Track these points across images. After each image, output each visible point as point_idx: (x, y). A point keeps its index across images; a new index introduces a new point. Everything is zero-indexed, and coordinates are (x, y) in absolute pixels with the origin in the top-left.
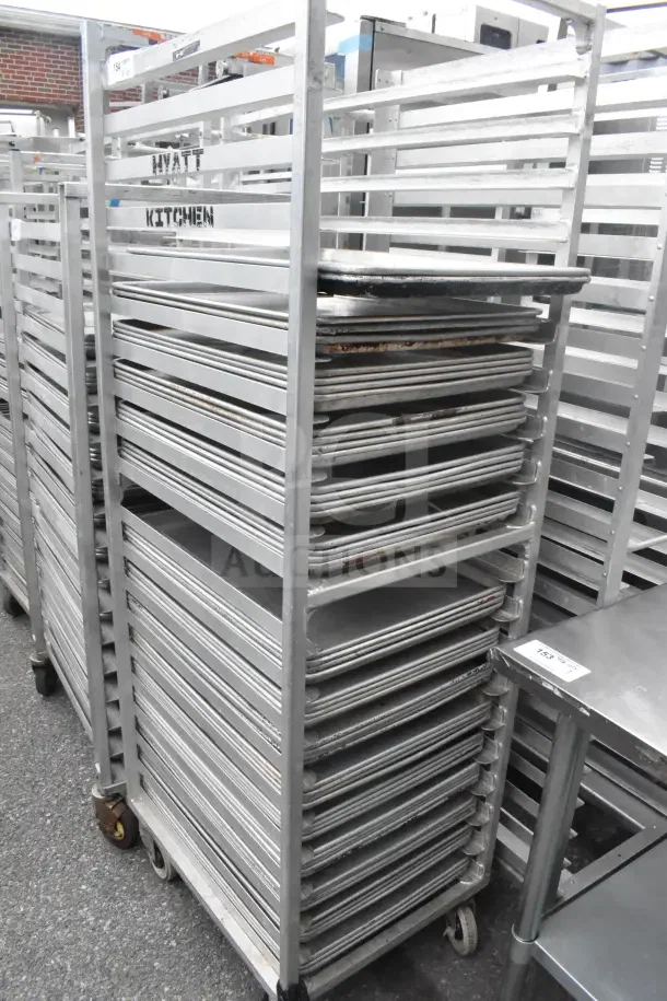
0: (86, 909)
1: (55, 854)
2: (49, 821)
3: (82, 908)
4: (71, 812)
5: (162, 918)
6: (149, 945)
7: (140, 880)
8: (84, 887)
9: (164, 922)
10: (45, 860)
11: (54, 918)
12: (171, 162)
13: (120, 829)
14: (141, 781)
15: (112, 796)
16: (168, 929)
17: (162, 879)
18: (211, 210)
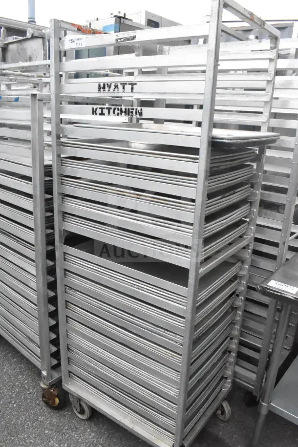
0: (52, 442)
1: (25, 419)
2: (15, 405)
3: (50, 441)
4: (24, 398)
5: (91, 437)
7: (72, 422)
8: (47, 432)
9: (92, 438)
10: (21, 424)
12: (113, 87)
13: (57, 401)
14: (69, 374)
15: (52, 386)
16: (95, 441)
17: (84, 420)
18: (141, 110)
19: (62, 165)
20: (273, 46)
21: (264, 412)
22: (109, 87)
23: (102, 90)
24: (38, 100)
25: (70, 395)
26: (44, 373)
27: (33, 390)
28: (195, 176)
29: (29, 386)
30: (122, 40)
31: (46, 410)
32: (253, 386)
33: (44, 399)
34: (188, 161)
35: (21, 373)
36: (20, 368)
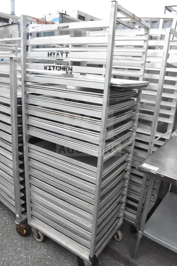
0: (22, 254)
1: (7, 242)
3: (21, 254)
4: (6, 230)
5: (44, 251)
6: (43, 259)
7: (33, 243)
8: (19, 249)
10: (4, 244)
11: (14, 259)
12: (56, 54)
13: (25, 231)
14: (32, 216)
15: (22, 223)
16: (46, 254)
17: (40, 242)
18: (72, 67)
19: (27, 98)
20: (146, 33)
21: (140, 236)
22: (54, 54)
23: (50, 56)
24: (14, 61)
25: (32, 228)
26: (17, 216)
27: (11, 225)
28: (101, 105)
29: (9, 223)
30: (61, 28)
31: (19, 237)
32: (134, 222)
33: (18, 230)
34: (97, 97)
35: (5, 216)
36: (4, 213)
